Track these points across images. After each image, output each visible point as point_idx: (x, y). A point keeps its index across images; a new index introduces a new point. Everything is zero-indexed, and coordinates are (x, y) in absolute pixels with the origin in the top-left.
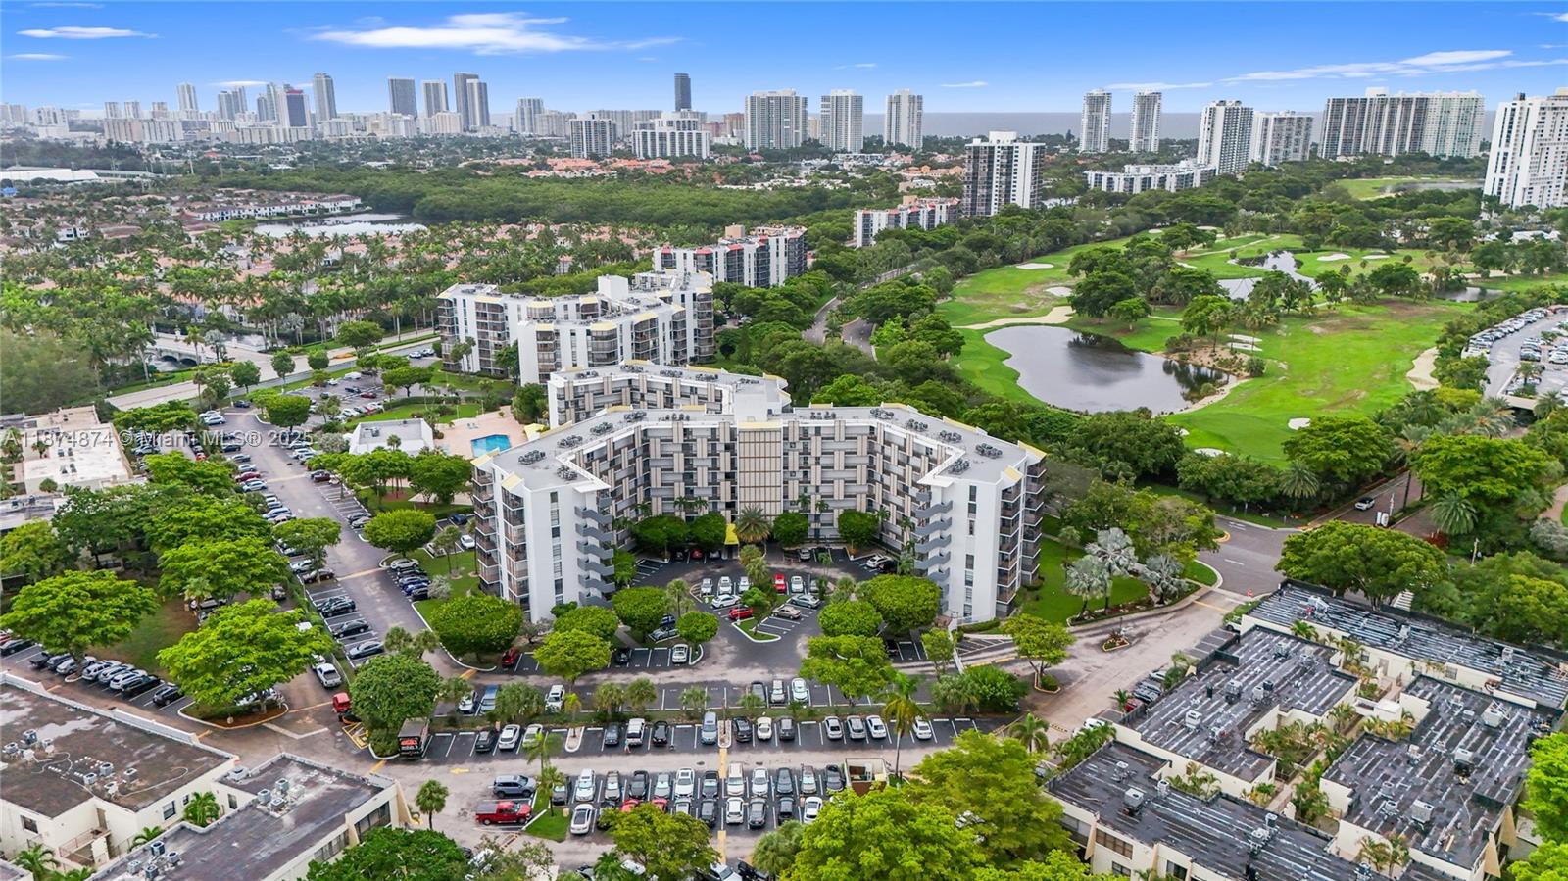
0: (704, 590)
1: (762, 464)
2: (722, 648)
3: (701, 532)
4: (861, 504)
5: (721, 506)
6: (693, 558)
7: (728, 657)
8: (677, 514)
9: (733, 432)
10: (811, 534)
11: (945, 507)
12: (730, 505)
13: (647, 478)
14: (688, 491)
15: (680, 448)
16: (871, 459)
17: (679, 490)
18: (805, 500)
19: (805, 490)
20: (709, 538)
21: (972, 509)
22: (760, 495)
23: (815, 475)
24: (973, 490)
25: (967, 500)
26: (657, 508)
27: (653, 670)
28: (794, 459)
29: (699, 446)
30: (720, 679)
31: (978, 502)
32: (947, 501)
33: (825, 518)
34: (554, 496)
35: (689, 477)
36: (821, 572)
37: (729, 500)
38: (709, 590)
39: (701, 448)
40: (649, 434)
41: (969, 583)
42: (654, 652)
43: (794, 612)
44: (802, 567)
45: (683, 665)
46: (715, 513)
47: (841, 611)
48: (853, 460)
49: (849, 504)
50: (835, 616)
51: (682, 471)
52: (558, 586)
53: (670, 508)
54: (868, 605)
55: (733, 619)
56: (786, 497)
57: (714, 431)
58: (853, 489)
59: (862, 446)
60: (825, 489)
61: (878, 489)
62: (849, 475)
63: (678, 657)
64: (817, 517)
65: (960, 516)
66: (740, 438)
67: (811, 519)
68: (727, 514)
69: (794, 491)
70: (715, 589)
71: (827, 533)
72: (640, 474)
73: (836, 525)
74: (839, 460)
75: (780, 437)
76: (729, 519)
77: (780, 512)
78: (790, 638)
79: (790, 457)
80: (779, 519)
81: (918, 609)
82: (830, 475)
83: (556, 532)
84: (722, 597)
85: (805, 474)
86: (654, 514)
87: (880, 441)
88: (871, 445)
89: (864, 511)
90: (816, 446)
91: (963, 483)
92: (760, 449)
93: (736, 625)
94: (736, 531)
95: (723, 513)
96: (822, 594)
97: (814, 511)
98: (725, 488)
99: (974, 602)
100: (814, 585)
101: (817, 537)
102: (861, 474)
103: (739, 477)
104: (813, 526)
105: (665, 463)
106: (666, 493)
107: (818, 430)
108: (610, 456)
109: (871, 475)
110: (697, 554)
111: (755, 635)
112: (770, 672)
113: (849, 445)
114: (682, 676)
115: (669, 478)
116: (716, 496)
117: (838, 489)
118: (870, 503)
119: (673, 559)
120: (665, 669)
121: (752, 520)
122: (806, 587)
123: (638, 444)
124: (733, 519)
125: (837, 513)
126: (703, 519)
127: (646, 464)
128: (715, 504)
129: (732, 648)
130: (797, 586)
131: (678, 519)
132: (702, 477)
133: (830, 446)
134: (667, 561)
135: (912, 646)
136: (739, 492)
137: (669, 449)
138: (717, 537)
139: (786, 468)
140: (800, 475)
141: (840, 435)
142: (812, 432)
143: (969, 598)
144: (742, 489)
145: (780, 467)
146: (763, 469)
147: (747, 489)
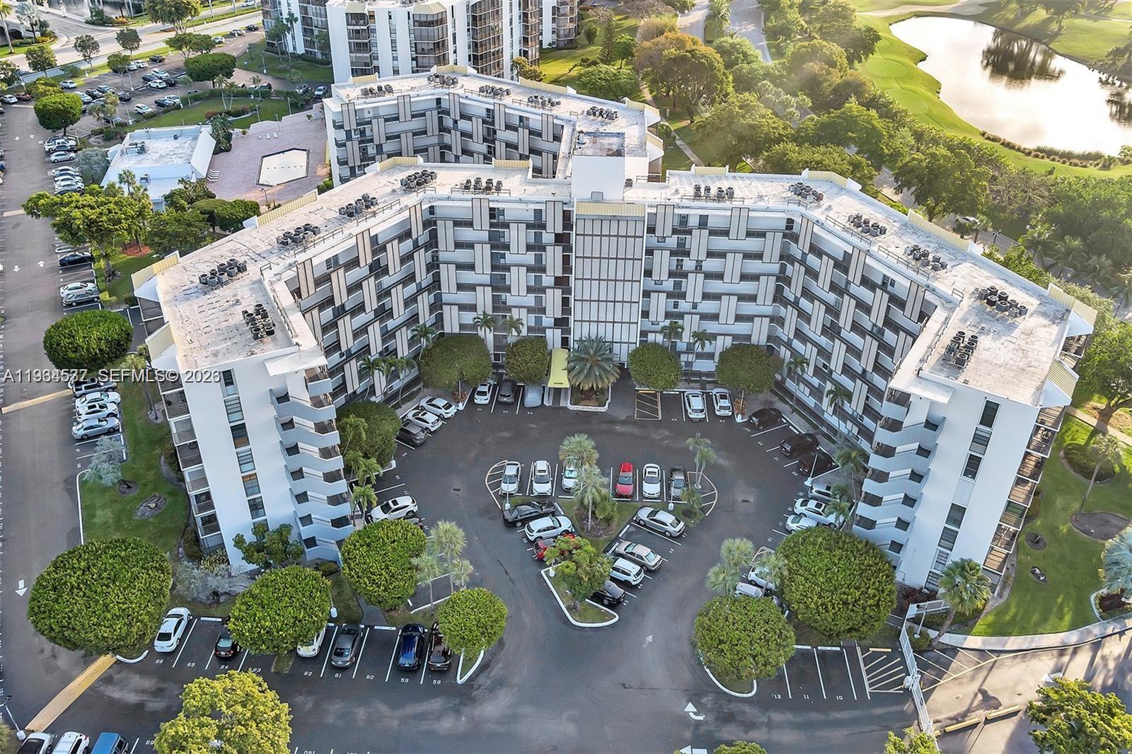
1: (609, 269)
4: (759, 333)
5: (548, 324)
9: (567, 216)
12: (561, 323)
14: (499, 305)
15: (485, 237)
17: (484, 298)
18: (673, 331)
19: (676, 305)
21: (981, 439)
22: (606, 314)
23: (694, 286)
24: (990, 409)
25: (974, 423)
26: (453, 321)
28: (663, 262)
29: (514, 235)
31: (996, 429)
34: (228, 378)
35: (498, 279)
37: (559, 315)
39: (517, 237)
40: (437, 212)
44: (662, 434)
48: (755, 267)
49: (742, 328)
51: (488, 270)
56: (645, 317)
57: (538, 212)
58: (749, 309)
59: (771, 247)
60: (706, 308)
61: (789, 316)
62: (746, 288)
64: (691, 348)
65: (955, 445)
66: (579, 227)
67: (681, 350)
68: (554, 336)
69: (659, 309)
73: (718, 358)
74: (733, 266)
75: (641, 229)
76: (557, 346)
77: (634, 340)
78: (633, 620)
79: (656, 259)
80: (632, 350)
82: (716, 287)
83: (239, 433)
85: (678, 284)
86: (447, 327)
87: (803, 246)
88: (786, 248)
89: (763, 343)
90: (698, 243)
92: (609, 247)
94: (566, 366)
95: (549, 333)
98: (553, 299)
102: (765, 289)
103: (574, 285)
104: (684, 358)
105: (461, 257)
106: (464, 300)
107: (704, 219)
108: (366, 258)
109: (779, 290)
113: (752, 245)
115: (469, 280)
116: (539, 308)
117: (727, 309)
118: (774, 334)
119: (472, 402)
120: (415, 691)
123: (418, 231)
124: (565, 342)
125: (721, 343)
128: (538, 320)
131: (485, 346)
132: (518, 279)
133: (721, 244)
134: (461, 406)
135: (841, 655)
136: (577, 310)
137: (468, 236)
139: (648, 275)
140: (669, 286)
141: (738, 229)
142: (694, 223)
143: (941, 563)
144: (579, 304)
145: (639, 274)
146: (612, 277)
147: (586, 305)
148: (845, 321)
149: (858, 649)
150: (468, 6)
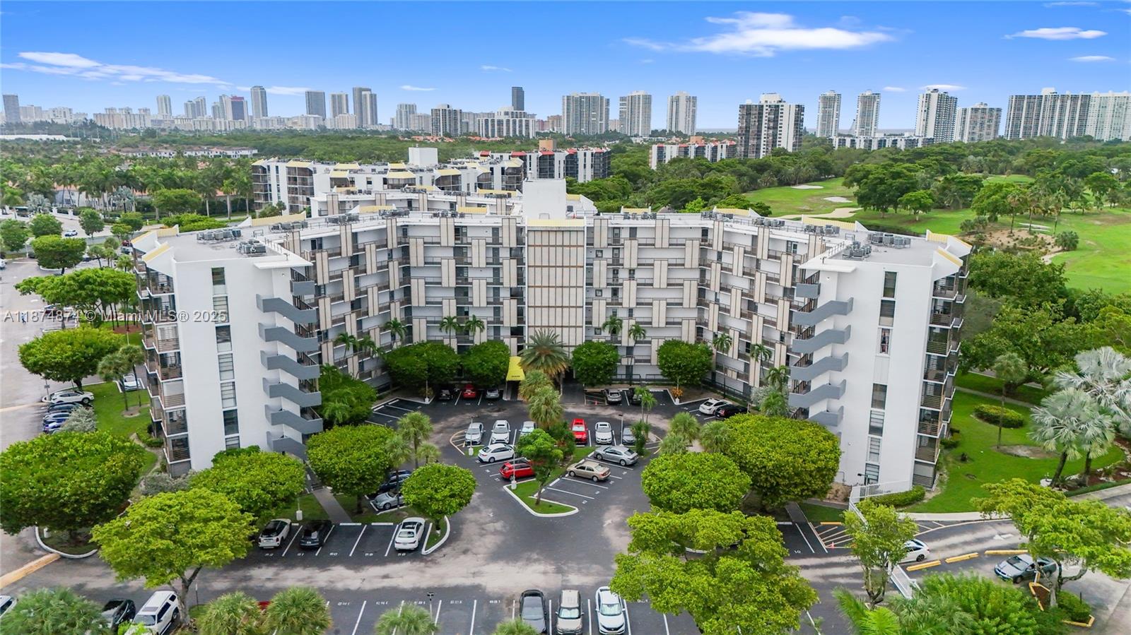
0: (469, 438)
1: (558, 277)
2: (481, 526)
3: (473, 362)
4: (687, 334)
5: (505, 333)
6: (465, 399)
7: (490, 542)
8: (446, 342)
9: (520, 232)
10: (621, 372)
11: (842, 308)
12: (517, 332)
13: (407, 291)
14: (462, 312)
15: (451, 253)
16: (703, 272)
17: (450, 309)
18: (614, 326)
19: (615, 313)
20: (486, 370)
21: (887, 309)
22: (554, 318)
23: (629, 295)
24: (890, 279)
25: (878, 295)
26: (420, 333)
27: (358, 562)
28: (601, 272)
29: (475, 250)
30: (468, 582)
31: (899, 297)
32: (845, 299)
33: (639, 352)
34: (218, 276)
35: (462, 292)
36: (637, 418)
37: (515, 324)
38: (477, 437)
39: (478, 255)
40: (410, 233)
41: (876, 430)
42: (371, 531)
43: (599, 470)
44: (610, 412)
45: (412, 554)
46: (496, 342)
47: (678, 467)
48: (679, 275)
49: (672, 334)
50: (672, 475)
51: (453, 284)
52: (230, 420)
53: (437, 335)
54: (725, 459)
55: (507, 479)
56: (589, 322)
57: (496, 230)
58: (677, 314)
59: (691, 255)
60: (640, 314)
61: (712, 315)
62: (673, 295)
63: (404, 540)
64: (630, 350)
65: (866, 323)
66: (529, 239)
67: (622, 352)
68: (512, 343)
69: (601, 315)
70: (485, 438)
71: (641, 372)
72: (395, 284)
73: (655, 359)
74: (660, 275)
75: (582, 239)
76: (514, 349)
77: (580, 341)
78: (593, 511)
79: (596, 268)
80: (578, 350)
81: (812, 467)
82: (647, 295)
83: (223, 333)
84: (492, 447)
85: (615, 292)
86: (416, 339)
87: (717, 246)
88: (703, 251)
89: (692, 341)
90: (629, 256)
91: (872, 271)
92: (556, 256)
93: (510, 488)
94: (522, 364)
95: (507, 341)
96: (639, 445)
97: (626, 339)
98: (509, 309)
99: (883, 461)
100: (628, 435)
101: (629, 379)
102: (689, 294)
103: (528, 295)
104: (625, 362)
105: (431, 274)
106: (433, 314)
107: (633, 231)
108: (347, 250)
109: (701, 293)
110: (469, 392)
111: (537, 505)
112: (559, 571)
113: (674, 255)
114: (404, 575)
115: (436, 295)
116: (498, 319)
117: (658, 315)
118: (699, 331)
119: (437, 399)
120: (379, 560)
121: (543, 352)
122: (617, 437)
123: (393, 242)
124: (520, 348)
125: (655, 345)
126: (480, 349)
127: (406, 271)
128: (497, 330)
129: (499, 525)
130: (604, 434)
131: (449, 349)
132: (479, 294)
133: (649, 255)
134: (427, 401)
135: (793, 527)
136: (529, 315)
137: (436, 254)
138: (495, 368)
139: (589, 284)
140: (607, 294)
141: (662, 239)
142: (625, 234)
143: (875, 453)
144: (532, 310)
145: (582, 281)
146: (559, 284)
147: (538, 310)
148: (759, 297)
149: (810, 524)
150: (433, 180)
